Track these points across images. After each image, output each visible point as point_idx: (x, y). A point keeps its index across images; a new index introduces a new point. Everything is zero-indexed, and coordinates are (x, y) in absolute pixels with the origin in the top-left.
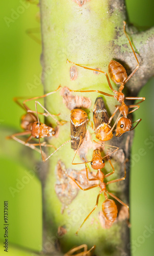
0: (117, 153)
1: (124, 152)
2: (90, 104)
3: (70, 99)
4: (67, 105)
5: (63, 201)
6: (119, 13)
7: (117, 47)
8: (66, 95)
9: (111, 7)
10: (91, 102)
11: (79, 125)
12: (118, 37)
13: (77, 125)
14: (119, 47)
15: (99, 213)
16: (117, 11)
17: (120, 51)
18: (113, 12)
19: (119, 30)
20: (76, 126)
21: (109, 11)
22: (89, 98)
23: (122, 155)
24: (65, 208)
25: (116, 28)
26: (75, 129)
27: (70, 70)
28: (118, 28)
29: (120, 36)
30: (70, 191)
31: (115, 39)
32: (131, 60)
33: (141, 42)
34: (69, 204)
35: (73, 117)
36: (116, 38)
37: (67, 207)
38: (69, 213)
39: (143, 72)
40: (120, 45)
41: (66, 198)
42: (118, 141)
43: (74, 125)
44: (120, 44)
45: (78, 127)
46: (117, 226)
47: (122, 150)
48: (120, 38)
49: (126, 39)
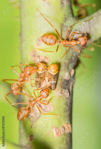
0: (65, 92)
1: (69, 91)
2: (48, 61)
3: (36, 58)
5: (32, 120)
6: (67, 7)
7: (65, 27)
8: (34, 55)
9: (62, 3)
10: (49, 59)
11: (41, 73)
12: (66, 21)
14: (66, 27)
15: (53, 127)
16: (66, 6)
18: (63, 6)
19: (66, 17)
21: (61, 5)
22: (48, 57)
23: (67, 93)
24: (32, 124)
25: (65, 16)
26: (38, 75)
27: (37, 40)
28: (66, 15)
30: (36, 114)
33: (80, 25)
34: (35, 122)
36: (65, 21)
37: (34, 124)
38: (35, 128)
40: (67, 26)
41: (33, 119)
42: (65, 84)
43: (38, 73)
46: (64, 136)
47: (67, 90)
48: (68, 21)
49: (71, 23)
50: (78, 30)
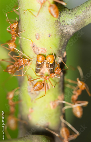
3: (36, 49)
4: (34, 52)
7: (59, 23)
8: (34, 47)
10: (46, 50)
17: (61, 25)
20: (39, 64)
26: (38, 65)
27: (36, 35)
29: (61, 17)
31: (59, 19)
32: (66, 28)
39: (72, 32)
44: (61, 21)
45: (40, 64)
49: (64, 18)
50: (70, 24)
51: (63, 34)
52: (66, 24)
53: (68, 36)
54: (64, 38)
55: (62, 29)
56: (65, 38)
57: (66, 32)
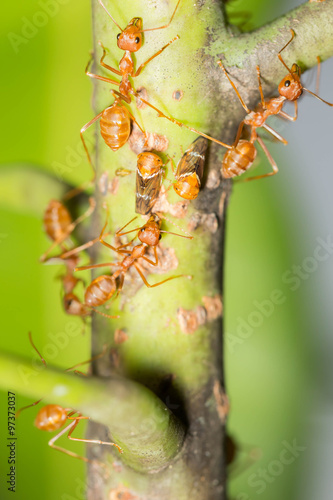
0: (207, 219)
1: (217, 216)
3: (135, 137)
6: (212, 5)
7: (208, 59)
11: (150, 177)
12: (211, 43)
13: (146, 176)
14: (211, 59)
15: (178, 310)
16: (210, 3)
17: (213, 65)
18: (203, 5)
19: (212, 32)
20: (144, 178)
21: (196, 3)
22: (165, 136)
23: (213, 222)
24: (126, 302)
25: (208, 29)
26: (143, 184)
28: (211, 28)
29: (214, 41)
30: (134, 276)
31: (206, 46)
33: (246, 52)
34: (132, 296)
35: (140, 165)
36: (208, 44)
37: (128, 300)
38: (132, 310)
39: (247, 95)
40: (213, 55)
41: (127, 287)
43: (141, 177)
44: (213, 53)
45: (147, 181)
46: (204, 329)
47: (213, 215)
48: (214, 44)
49: (222, 46)
50: (240, 65)
51: (218, 97)
52: (229, 64)
53: (235, 108)
54: (222, 112)
55: (216, 78)
56: (225, 111)
57: (230, 91)
